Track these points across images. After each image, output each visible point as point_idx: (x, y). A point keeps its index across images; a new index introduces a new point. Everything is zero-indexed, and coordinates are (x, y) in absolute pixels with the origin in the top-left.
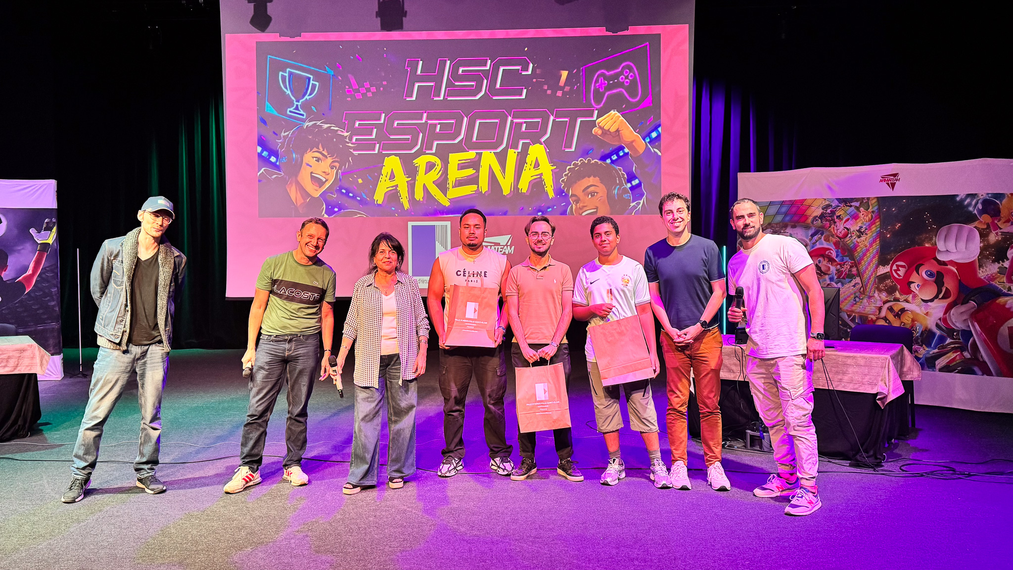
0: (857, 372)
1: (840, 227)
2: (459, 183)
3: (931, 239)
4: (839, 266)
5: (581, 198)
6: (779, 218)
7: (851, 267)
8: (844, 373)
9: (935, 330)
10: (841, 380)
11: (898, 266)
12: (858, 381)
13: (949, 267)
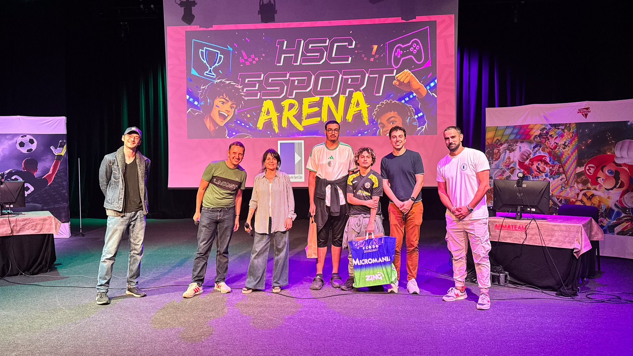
0: (561, 235)
1: (552, 142)
2: (309, 116)
3: (611, 150)
4: (551, 167)
5: (386, 125)
6: (513, 137)
7: (559, 168)
8: (552, 236)
9: (614, 208)
10: (550, 240)
11: (589, 167)
12: (561, 241)
13: (623, 167)
